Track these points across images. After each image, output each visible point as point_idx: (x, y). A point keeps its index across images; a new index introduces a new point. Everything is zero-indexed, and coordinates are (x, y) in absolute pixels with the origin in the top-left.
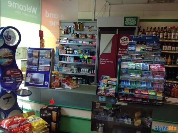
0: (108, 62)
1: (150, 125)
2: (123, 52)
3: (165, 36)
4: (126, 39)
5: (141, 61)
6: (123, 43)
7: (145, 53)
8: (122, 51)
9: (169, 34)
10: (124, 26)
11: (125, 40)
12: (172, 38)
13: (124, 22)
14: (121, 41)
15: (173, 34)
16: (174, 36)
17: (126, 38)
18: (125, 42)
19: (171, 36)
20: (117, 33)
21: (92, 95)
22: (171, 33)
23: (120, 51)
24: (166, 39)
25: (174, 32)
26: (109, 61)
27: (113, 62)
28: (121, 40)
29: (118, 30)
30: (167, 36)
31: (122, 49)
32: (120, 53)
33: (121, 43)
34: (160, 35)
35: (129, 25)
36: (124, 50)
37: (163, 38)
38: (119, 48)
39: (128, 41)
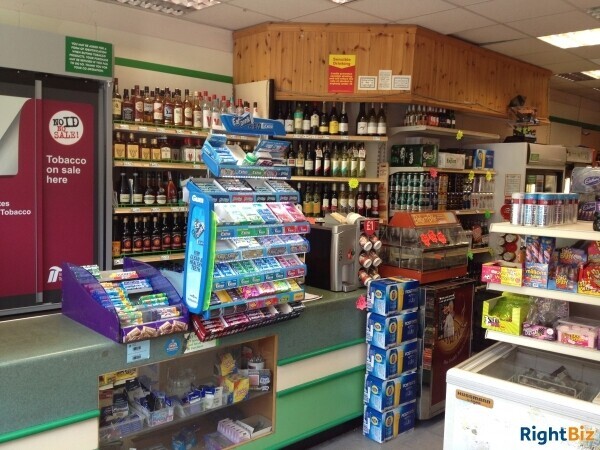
0: (10, 212)
1: (268, 385)
2: (64, 170)
3: (189, 120)
4: (70, 122)
5: (252, 196)
6: (62, 136)
7: (259, 171)
8: (60, 166)
9: (195, 112)
10: (67, 70)
11: (67, 126)
12: (206, 125)
13: (67, 57)
14: (53, 129)
15: (206, 113)
16: (209, 120)
17: (73, 118)
18: (69, 134)
19: (201, 120)
20: (39, 95)
21: (98, 351)
22: (200, 109)
23: (52, 165)
24: (191, 128)
25: (207, 108)
26: (12, 207)
27: (29, 212)
28: (52, 122)
29: (39, 84)
30: (191, 120)
31: (59, 160)
32: (52, 175)
33: (53, 135)
34: (173, 113)
35: (85, 69)
36: (67, 161)
37: (182, 126)
38: (49, 157)
39: (80, 130)
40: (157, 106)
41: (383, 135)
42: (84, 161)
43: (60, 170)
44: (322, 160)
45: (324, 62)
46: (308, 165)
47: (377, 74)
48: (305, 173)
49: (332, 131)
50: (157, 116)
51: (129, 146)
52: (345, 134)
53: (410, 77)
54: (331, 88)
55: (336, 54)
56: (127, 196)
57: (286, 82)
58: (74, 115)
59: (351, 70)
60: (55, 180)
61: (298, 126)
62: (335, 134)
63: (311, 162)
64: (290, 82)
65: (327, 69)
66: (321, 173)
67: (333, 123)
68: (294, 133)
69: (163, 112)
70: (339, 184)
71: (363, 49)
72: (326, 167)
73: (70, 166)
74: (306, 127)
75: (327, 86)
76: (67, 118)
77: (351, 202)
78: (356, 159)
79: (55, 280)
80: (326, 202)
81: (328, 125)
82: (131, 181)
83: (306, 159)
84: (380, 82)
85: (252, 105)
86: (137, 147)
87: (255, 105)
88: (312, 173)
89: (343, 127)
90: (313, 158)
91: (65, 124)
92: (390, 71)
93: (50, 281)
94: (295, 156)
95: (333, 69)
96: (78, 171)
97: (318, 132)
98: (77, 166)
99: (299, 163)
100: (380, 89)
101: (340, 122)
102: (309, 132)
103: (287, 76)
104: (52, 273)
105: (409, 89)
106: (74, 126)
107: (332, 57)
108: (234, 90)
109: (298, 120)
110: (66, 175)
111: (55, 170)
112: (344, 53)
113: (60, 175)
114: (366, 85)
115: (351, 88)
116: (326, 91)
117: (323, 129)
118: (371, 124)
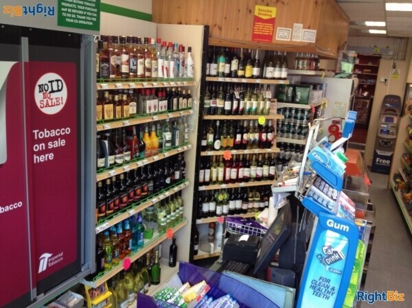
2: (50, 145)
3: (148, 70)
4: (55, 86)
6: (47, 105)
8: (46, 141)
9: (153, 62)
11: (53, 91)
13: (60, 7)
14: (38, 97)
15: (160, 62)
16: (162, 69)
17: (57, 81)
18: (54, 101)
19: (157, 70)
20: (25, 57)
22: (156, 59)
23: (39, 141)
24: (150, 79)
25: (160, 57)
27: (20, 204)
28: (37, 89)
30: (150, 70)
31: (46, 134)
32: (39, 153)
33: (39, 105)
34: (137, 65)
35: (76, 21)
36: (54, 133)
37: (143, 79)
38: (36, 131)
39: (64, 94)
40: (125, 57)
41: (285, 79)
42: (68, 131)
43: (47, 146)
44: (239, 100)
45: (250, 11)
46: (227, 106)
47: (292, 27)
48: (224, 112)
49: (247, 75)
50: (124, 69)
51: (106, 106)
52: (257, 77)
53: (315, 31)
54: (255, 36)
55: (260, 5)
56: (103, 160)
57: (217, 28)
58: (58, 77)
59: (272, 21)
60: (42, 159)
61: (221, 70)
62: (249, 78)
63: (230, 102)
64: (220, 28)
65: (253, 19)
66: (237, 112)
67: (248, 67)
68: (217, 76)
69: (129, 65)
70: (249, 121)
71: (283, 3)
72: (241, 107)
73: (56, 138)
74: (227, 71)
75: (251, 34)
76: (51, 82)
77: (256, 136)
78: (264, 100)
79: (45, 268)
80: (239, 137)
81: (244, 69)
82: (106, 142)
83: (225, 100)
84: (293, 34)
85: (186, 49)
86: (112, 105)
87: (190, 49)
88: (230, 113)
89: (256, 71)
90: (231, 98)
91: (50, 90)
92: (301, 25)
93: (40, 271)
94: (216, 97)
95: (258, 19)
96: (63, 143)
97: (236, 76)
98: (62, 137)
99: (219, 103)
100: (293, 40)
101: (253, 67)
102: (229, 75)
103: (218, 23)
104: (42, 262)
105: (314, 42)
106: (59, 91)
107: (257, 7)
108: (157, 29)
109: (221, 64)
110: (53, 150)
111: (42, 146)
112: (267, 5)
113: (47, 151)
114: (283, 36)
115: (270, 37)
116: (250, 39)
117: (240, 73)
118: (277, 69)
